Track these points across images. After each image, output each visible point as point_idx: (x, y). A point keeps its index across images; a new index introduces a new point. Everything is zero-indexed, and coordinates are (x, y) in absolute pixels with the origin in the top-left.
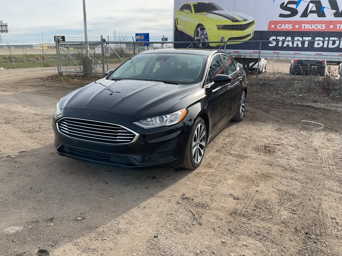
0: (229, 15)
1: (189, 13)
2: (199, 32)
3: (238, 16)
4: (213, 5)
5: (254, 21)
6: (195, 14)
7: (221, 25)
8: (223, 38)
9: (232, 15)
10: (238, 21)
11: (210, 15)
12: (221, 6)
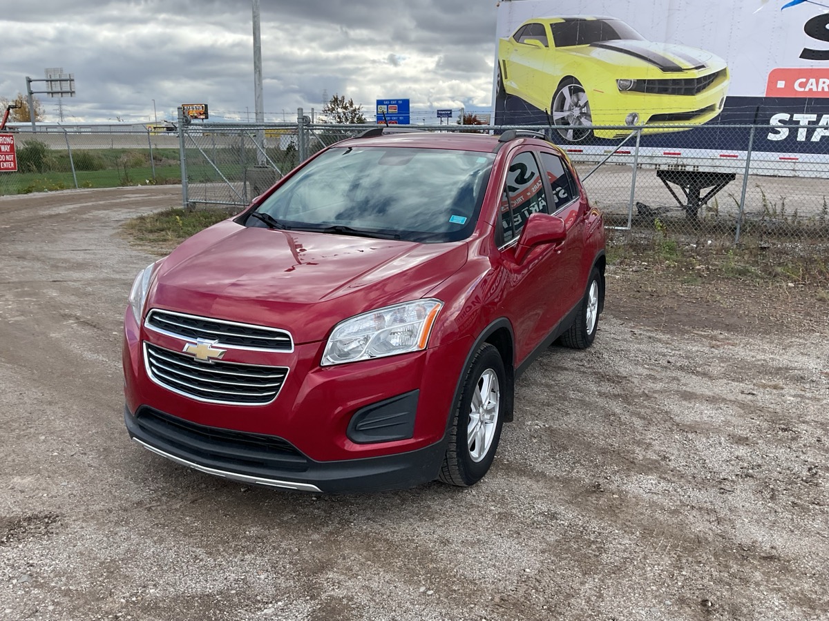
0: (655, 54)
1: (538, 47)
2: (564, 98)
3: (680, 57)
4: (609, 26)
5: (725, 69)
6: (556, 50)
7: (629, 79)
8: (634, 116)
9: (661, 53)
10: (679, 69)
11: (597, 53)
12: (633, 30)
